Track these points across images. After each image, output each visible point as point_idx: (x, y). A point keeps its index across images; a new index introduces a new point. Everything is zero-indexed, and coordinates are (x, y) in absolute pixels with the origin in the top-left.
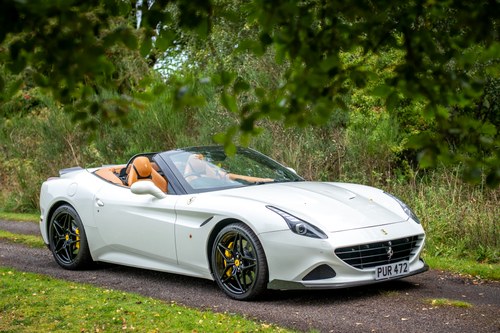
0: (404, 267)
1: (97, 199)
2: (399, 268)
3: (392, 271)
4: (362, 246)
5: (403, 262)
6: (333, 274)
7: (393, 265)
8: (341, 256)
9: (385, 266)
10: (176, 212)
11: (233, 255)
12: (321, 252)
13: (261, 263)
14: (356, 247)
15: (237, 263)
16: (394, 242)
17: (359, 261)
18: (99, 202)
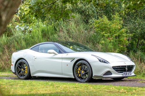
0: (130, 73)
1: (34, 57)
2: (129, 73)
3: (127, 74)
4: (119, 66)
5: (130, 72)
6: (111, 74)
7: (128, 73)
8: (114, 69)
9: (125, 72)
10: (62, 58)
11: (81, 69)
12: (108, 67)
13: (90, 71)
14: (118, 67)
15: (82, 72)
16: (128, 66)
17: (118, 71)
18: (35, 57)
